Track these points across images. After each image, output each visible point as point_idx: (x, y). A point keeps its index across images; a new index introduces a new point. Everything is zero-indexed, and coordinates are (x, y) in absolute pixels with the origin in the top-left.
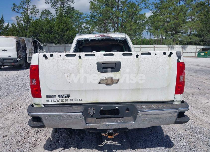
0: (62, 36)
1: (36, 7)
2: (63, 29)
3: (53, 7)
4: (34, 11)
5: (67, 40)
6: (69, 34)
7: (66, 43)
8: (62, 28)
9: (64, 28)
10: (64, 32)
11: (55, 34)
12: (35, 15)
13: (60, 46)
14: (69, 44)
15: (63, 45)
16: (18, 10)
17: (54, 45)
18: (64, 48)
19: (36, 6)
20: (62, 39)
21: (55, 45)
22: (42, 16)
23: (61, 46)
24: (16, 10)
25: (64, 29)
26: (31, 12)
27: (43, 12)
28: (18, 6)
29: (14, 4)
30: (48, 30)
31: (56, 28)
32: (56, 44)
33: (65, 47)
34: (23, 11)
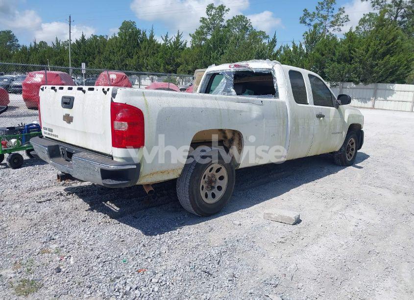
0: (372, 67)
1: (344, 12)
2: (375, 53)
3: (376, 6)
4: (338, 20)
5: (382, 76)
6: (388, 62)
7: (380, 82)
8: (375, 50)
9: (378, 50)
10: (379, 58)
11: (356, 62)
12: (341, 27)
13: (365, 87)
14: (387, 83)
15: (370, 86)
16: (310, 20)
17: (353, 85)
18: (372, 91)
19: (344, 10)
20: (371, 73)
21: (355, 86)
22: (361, 27)
23: (367, 89)
24: (307, 21)
25: (379, 52)
26: (332, 22)
27: (364, 18)
28: (311, 13)
29: (305, 10)
30: (343, 54)
31: (360, 51)
32: (357, 83)
33: (376, 90)
34: (319, 22)
